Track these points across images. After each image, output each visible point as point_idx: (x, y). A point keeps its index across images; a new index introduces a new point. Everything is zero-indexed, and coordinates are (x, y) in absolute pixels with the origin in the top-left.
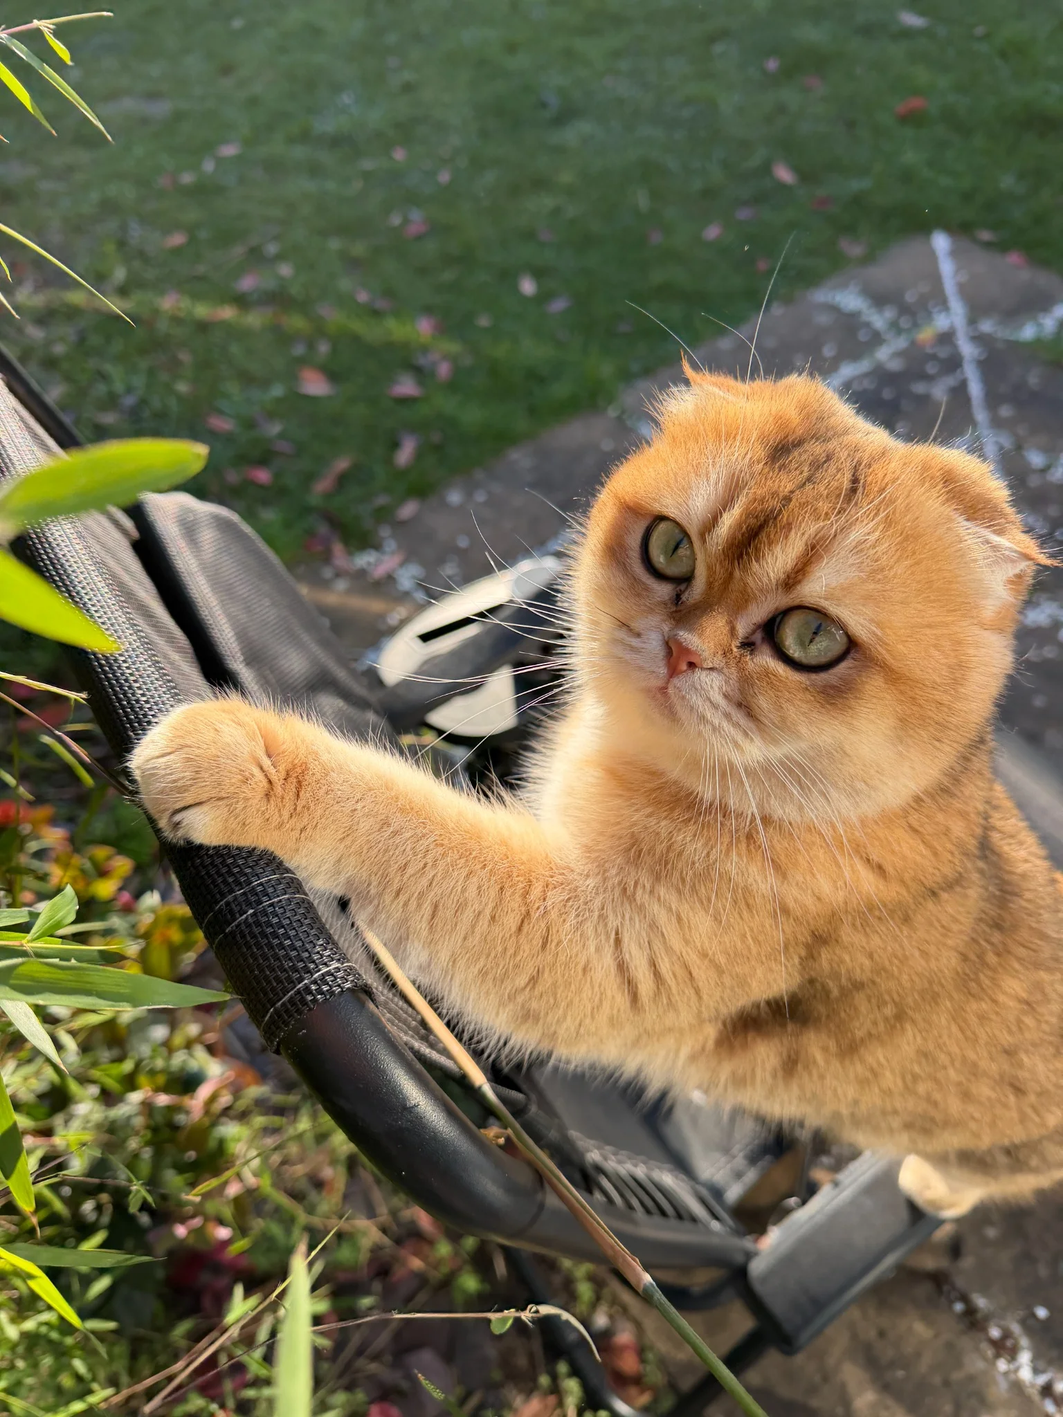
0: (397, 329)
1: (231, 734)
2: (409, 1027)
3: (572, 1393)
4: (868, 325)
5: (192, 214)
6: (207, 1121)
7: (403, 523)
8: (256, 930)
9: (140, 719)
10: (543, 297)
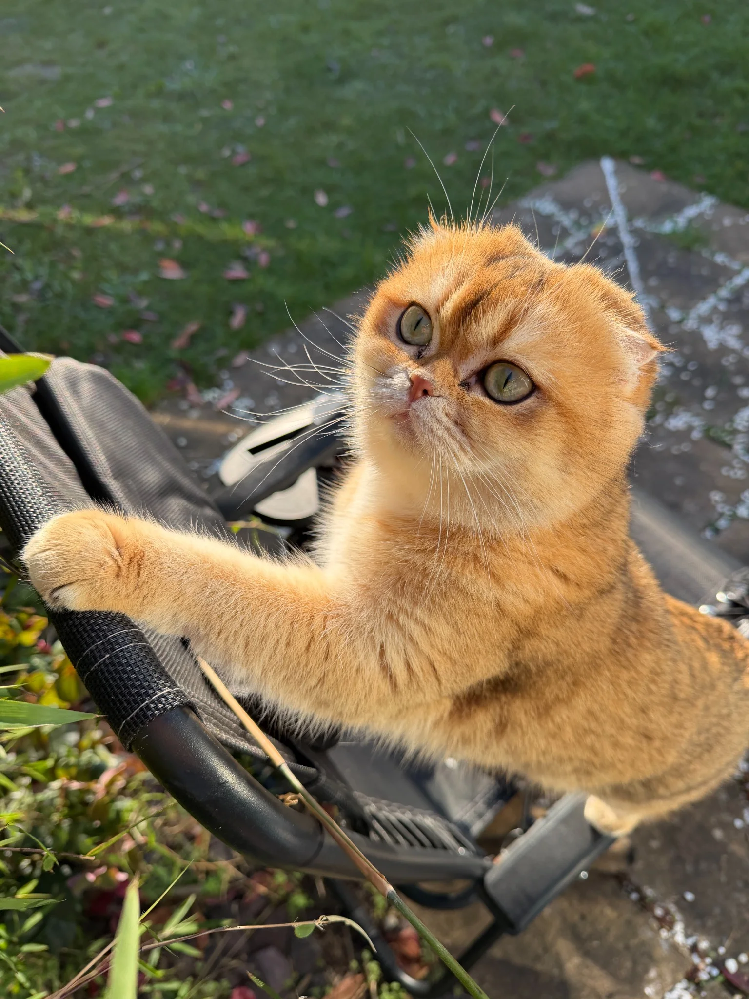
0: (228, 231)
1: (90, 535)
2: (230, 728)
3: (373, 972)
4: (558, 223)
5: (79, 150)
6: (107, 799)
7: (238, 368)
8: (112, 669)
9: (29, 524)
10: (333, 206)
